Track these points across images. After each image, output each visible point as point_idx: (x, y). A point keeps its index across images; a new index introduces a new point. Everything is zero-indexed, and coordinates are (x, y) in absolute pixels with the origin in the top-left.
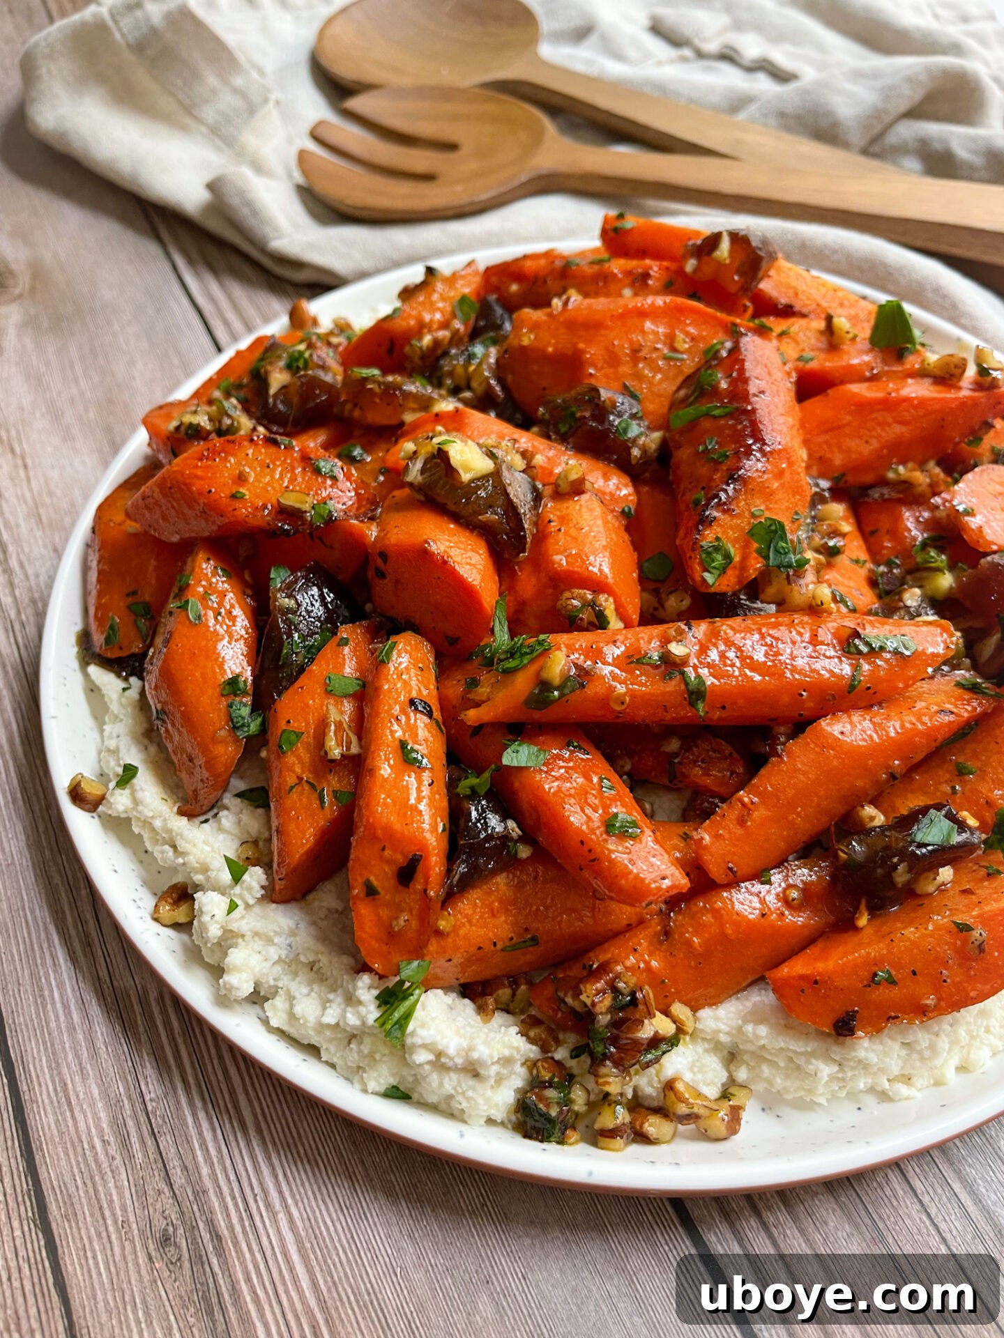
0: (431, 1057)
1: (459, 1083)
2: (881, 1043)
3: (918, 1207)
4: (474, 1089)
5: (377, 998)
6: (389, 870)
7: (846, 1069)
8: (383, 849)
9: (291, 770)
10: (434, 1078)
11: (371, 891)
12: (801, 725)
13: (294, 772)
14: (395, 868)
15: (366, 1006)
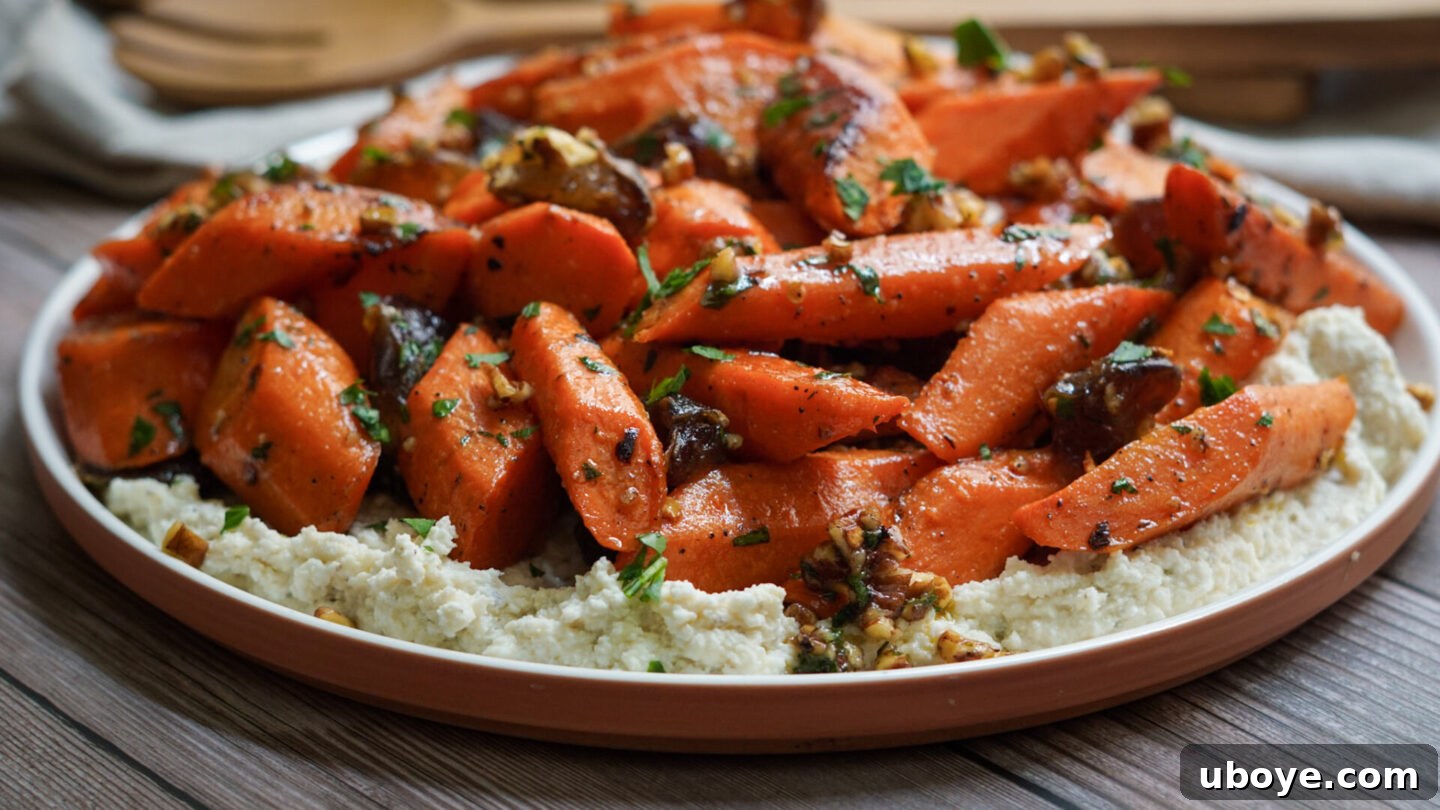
0: (693, 615)
1: (727, 637)
2: (1141, 559)
3: (1229, 727)
4: (744, 643)
5: (619, 579)
6: (605, 453)
7: (1116, 597)
8: (596, 431)
9: (457, 427)
10: (700, 638)
11: (591, 475)
12: (977, 311)
13: (460, 428)
14: (611, 448)
15: (608, 588)
